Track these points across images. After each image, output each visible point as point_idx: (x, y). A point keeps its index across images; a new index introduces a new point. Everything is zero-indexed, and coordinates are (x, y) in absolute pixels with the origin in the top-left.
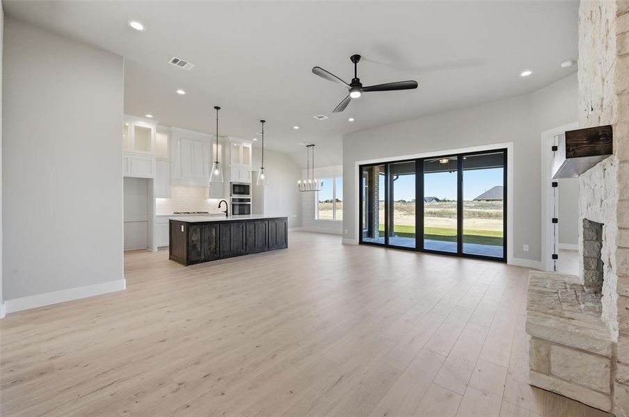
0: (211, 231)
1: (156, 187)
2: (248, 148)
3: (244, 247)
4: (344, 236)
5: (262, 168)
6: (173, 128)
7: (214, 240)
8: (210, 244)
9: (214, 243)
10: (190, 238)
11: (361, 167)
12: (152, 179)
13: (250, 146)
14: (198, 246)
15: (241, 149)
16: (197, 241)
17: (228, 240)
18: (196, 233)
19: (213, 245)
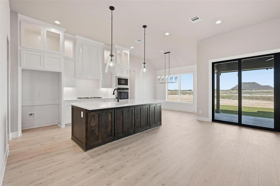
0: (107, 116)
1: (64, 79)
2: (127, 54)
3: (133, 128)
4: (198, 114)
5: (144, 63)
6: (77, 37)
7: (110, 124)
8: (106, 127)
9: (110, 127)
10: (88, 124)
11: (213, 64)
12: (61, 73)
13: (128, 53)
14: (97, 131)
15: (123, 54)
16: (95, 126)
17: (121, 123)
18: (94, 119)
19: (109, 129)
